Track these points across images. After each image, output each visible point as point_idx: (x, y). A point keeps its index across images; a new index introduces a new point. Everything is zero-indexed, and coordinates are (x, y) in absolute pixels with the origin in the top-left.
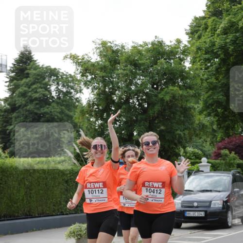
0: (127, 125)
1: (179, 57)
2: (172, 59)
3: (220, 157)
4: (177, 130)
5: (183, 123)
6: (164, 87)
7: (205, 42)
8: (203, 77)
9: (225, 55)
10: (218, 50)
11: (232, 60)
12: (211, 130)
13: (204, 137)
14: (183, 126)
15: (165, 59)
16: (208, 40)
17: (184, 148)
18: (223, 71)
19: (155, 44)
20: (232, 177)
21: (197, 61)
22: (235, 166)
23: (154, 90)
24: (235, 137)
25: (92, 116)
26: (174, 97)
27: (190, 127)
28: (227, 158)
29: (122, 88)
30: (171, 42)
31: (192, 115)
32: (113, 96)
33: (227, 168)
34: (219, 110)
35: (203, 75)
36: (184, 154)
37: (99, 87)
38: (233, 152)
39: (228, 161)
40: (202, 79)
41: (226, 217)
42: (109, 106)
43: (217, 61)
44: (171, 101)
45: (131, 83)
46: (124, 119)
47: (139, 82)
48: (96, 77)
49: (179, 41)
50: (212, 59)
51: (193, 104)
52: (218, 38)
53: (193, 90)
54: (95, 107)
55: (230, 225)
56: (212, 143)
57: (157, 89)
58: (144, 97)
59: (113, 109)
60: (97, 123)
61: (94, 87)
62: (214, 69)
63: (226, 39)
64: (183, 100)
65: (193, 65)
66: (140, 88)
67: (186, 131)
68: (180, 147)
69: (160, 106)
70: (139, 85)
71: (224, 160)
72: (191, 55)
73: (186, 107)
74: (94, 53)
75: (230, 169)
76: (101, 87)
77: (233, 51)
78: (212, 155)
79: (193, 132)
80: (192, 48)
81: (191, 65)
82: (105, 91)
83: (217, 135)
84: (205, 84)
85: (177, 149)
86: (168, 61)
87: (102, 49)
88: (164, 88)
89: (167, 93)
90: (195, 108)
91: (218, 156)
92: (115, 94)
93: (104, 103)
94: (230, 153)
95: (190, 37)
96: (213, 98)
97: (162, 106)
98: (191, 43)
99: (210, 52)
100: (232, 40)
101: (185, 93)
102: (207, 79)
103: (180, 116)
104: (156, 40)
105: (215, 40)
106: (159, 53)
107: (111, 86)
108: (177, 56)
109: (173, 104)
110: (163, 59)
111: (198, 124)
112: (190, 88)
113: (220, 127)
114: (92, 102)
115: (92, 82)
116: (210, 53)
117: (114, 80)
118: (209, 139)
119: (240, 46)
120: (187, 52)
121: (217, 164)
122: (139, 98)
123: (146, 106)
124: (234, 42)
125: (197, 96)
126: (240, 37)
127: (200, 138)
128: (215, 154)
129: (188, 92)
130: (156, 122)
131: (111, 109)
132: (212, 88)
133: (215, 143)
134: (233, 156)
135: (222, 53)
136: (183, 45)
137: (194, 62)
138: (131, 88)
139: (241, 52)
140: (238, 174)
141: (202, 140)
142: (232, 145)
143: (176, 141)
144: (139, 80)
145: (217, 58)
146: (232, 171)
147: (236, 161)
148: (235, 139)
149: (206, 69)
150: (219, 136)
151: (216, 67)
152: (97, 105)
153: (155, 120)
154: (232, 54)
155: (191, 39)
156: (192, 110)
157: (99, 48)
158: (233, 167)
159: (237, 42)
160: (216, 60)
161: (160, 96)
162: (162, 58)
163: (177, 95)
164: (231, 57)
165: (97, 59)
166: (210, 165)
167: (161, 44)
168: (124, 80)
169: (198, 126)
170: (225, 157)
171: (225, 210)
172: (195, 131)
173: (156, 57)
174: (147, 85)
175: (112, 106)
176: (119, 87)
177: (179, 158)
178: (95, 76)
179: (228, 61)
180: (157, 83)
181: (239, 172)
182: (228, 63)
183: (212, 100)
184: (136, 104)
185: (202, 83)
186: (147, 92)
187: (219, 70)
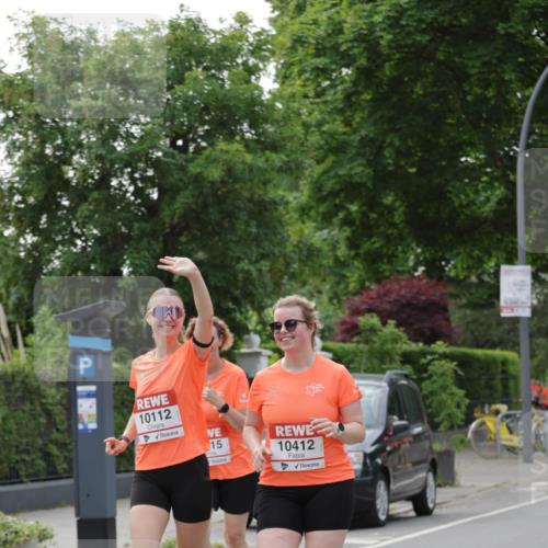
0: (103, 247)
1: (245, 64)
2: (227, 68)
3: (357, 334)
4: (239, 260)
5: (257, 241)
6: (204, 144)
7: (315, 22)
8: (308, 119)
9: (368, 59)
10: (350, 45)
11: (388, 72)
12: (331, 262)
13: (313, 282)
14: (254, 249)
15: (206, 69)
16: (325, 19)
17: (260, 309)
18: (365, 100)
19: (179, 25)
20: (387, 389)
21: (295, 74)
22: (397, 358)
23: (176, 152)
24: (398, 281)
25: (9, 223)
26: (230, 171)
27: (277, 253)
28: (375, 339)
29: (89, 148)
30: (221, 21)
31: (280, 222)
32: (65, 168)
33: (375, 363)
34: (354, 208)
35: (310, 114)
36: (259, 328)
37: (27, 142)
38: (392, 323)
39: (377, 345)
40: (306, 126)
41: (374, 496)
42: (55, 196)
43: (347, 75)
44: (222, 181)
45: (114, 134)
46: (95, 232)
47: (135, 130)
48: (19, 116)
49: (243, 19)
50: (334, 71)
51: (285, 190)
52: (351, 13)
53: (281, 152)
54: (17, 198)
55: (382, 517)
56: (335, 297)
57: (184, 149)
58: (150, 173)
59: (65, 203)
60: (22, 241)
61: (13, 143)
62: (339, 96)
63: (372, 13)
64: (256, 181)
65: (283, 83)
66: (139, 148)
67: (262, 262)
68: (249, 307)
69: (193, 196)
70: (135, 138)
71: (366, 342)
72: (276, 58)
73: (263, 201)
74: (12, 50)
75: (384, 366)
76: (33, 143)
77: (390, 47)
78: (337, 329)
79: (283, 268)
80: (280, 38)
81: (277, 86)
82: (42, 155)
83: (348, 275)
84: (315, 138)
85: (241, 313)
86: (213, 75)
87: (33, 39)
88: (204, 148)
89: (211, 161)
90: (287, 203)
91: (351, 331)
92: (70, 164)
93: (40, 187)
94: (384, 324)
95: (275, 8)
96: (337, 176)
97: (199, 197)
98: (279, 24)
99: (330, 49)
100: (388, 17)
101: (260, 162)
102: (320, 124)
103: (247, 224)
104: (183, 15)
105: (343, 15)
106: (190, 50)
107: (59, 142)
108: (239, 61)
109: (229, 192)
110: (200, 70)
111: (297, 246)
112: (275, 147)
113: (357, 255)
114: (8, 185)
115: (8, 129)
116: (328, 52)
117: (69, 124)
118: (328, 287)
119: (409, 34)
120: (267, 50)
121: (347, 353)
122: (137, 175)
123: (155, 196)
124: (394, 22)
125: (292, 170)
126: (411, 9)
127: (304, 284)
128: (344, 327)
129: (267, 160)
130: (183, 239)
131: (60, 203)
132: (336, 148)
133: (344, 298)
134: (392, 333)
135: (360, 54)
136: (254, 30)
137: (285, 77)
138: (114, 148)
139: (413, 50)
140: (404, 382)
141: (308, 287)
142: (390, 302)
143: (237, 293)
144: (138, 124)
145: (347, 66)
146: (388, 373)
147: (398, 346)
148: (396, 287)
149: (318, 95)
150: (354, 277)
151: (345, 90)
152: (21, 194)
153: (181, 234)
154: (389, 55)
155: (277, 13)
156: (281, 208)
157: (24, 36)
158: (392, 361)
159: (403, 22)
160: (345, 71)
161: (194, 169)
162: (197, 67)
163: (240, 166)
164: (387, 64)
165: (20, 67)
166: (330, 355)
167: (196, 27)
168: (96, 126)
169: (297, 250)
170: (368, 333)
171: (369, 478)
172: (288, 265)
173: (182, 62)
174: (159, 138)
175: (61, 197)
176: (80, 145)
177: (246, 337)
178: (15, 114)
179: (378, 74)
180: (186, 134)
181: (406, 377)
182: (377, 80)
183: (333, 181)
184: (127, 191)
185: (306, 134)
186: (158, 158)
187: (354, 99)
